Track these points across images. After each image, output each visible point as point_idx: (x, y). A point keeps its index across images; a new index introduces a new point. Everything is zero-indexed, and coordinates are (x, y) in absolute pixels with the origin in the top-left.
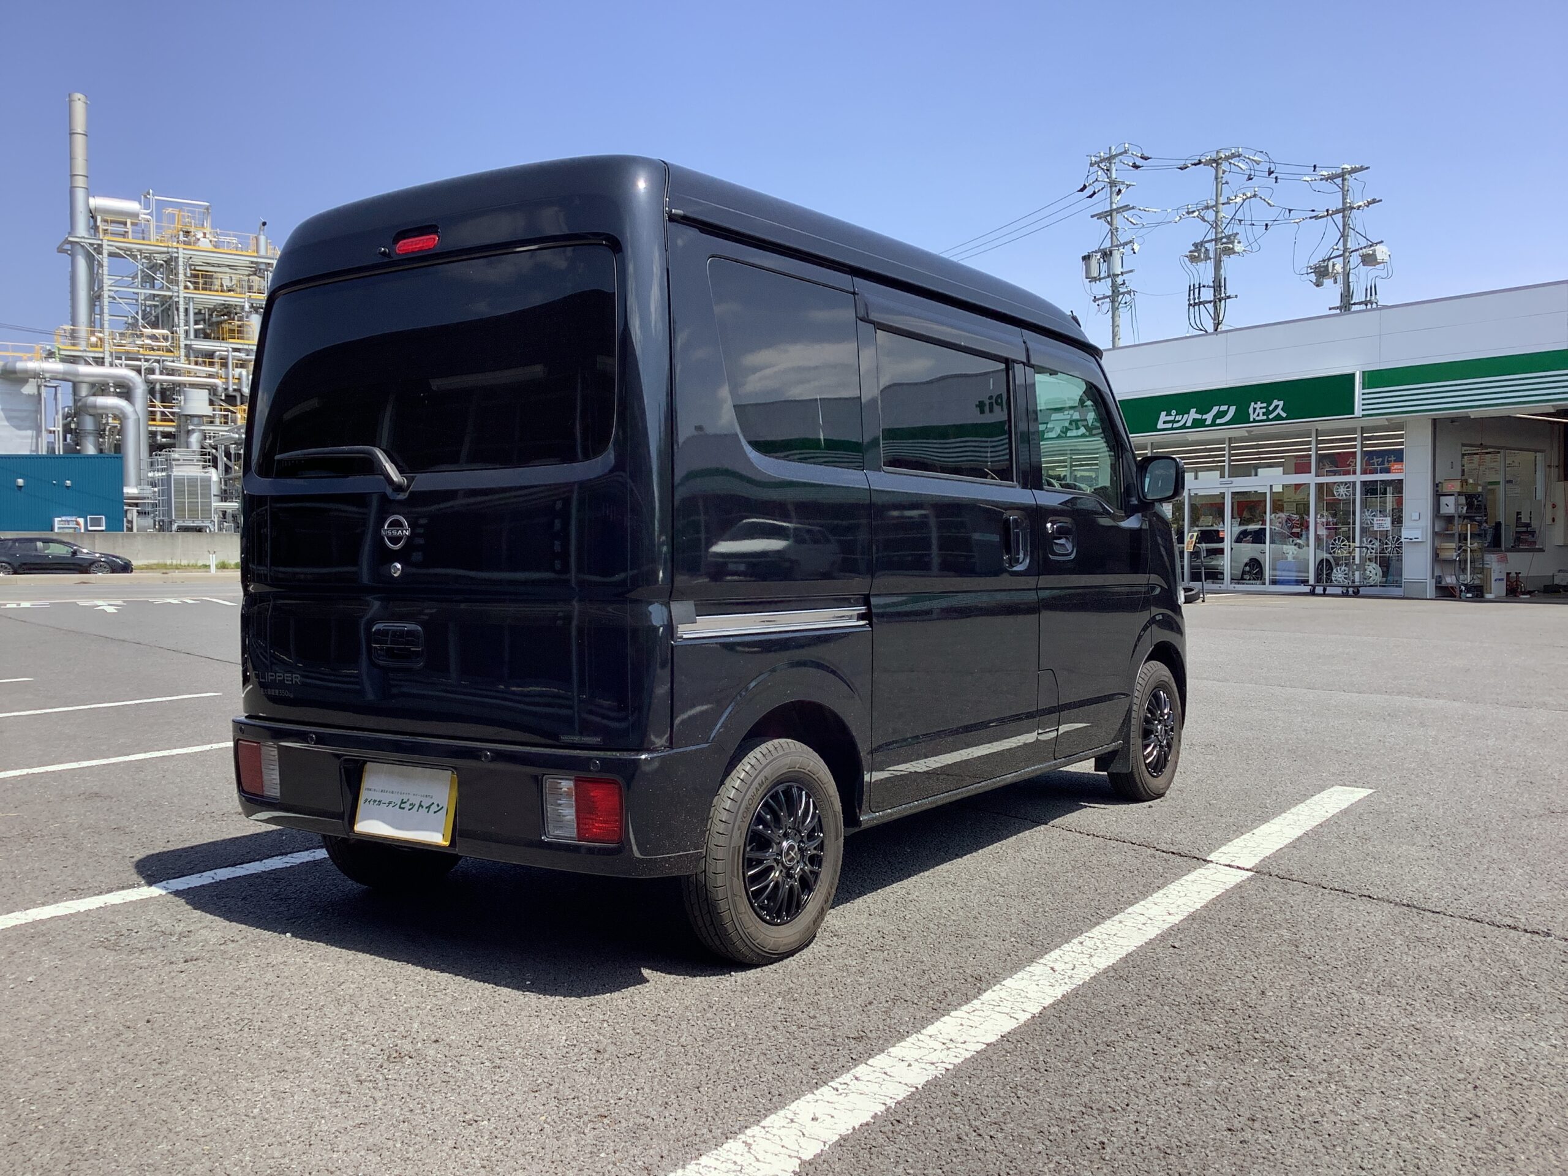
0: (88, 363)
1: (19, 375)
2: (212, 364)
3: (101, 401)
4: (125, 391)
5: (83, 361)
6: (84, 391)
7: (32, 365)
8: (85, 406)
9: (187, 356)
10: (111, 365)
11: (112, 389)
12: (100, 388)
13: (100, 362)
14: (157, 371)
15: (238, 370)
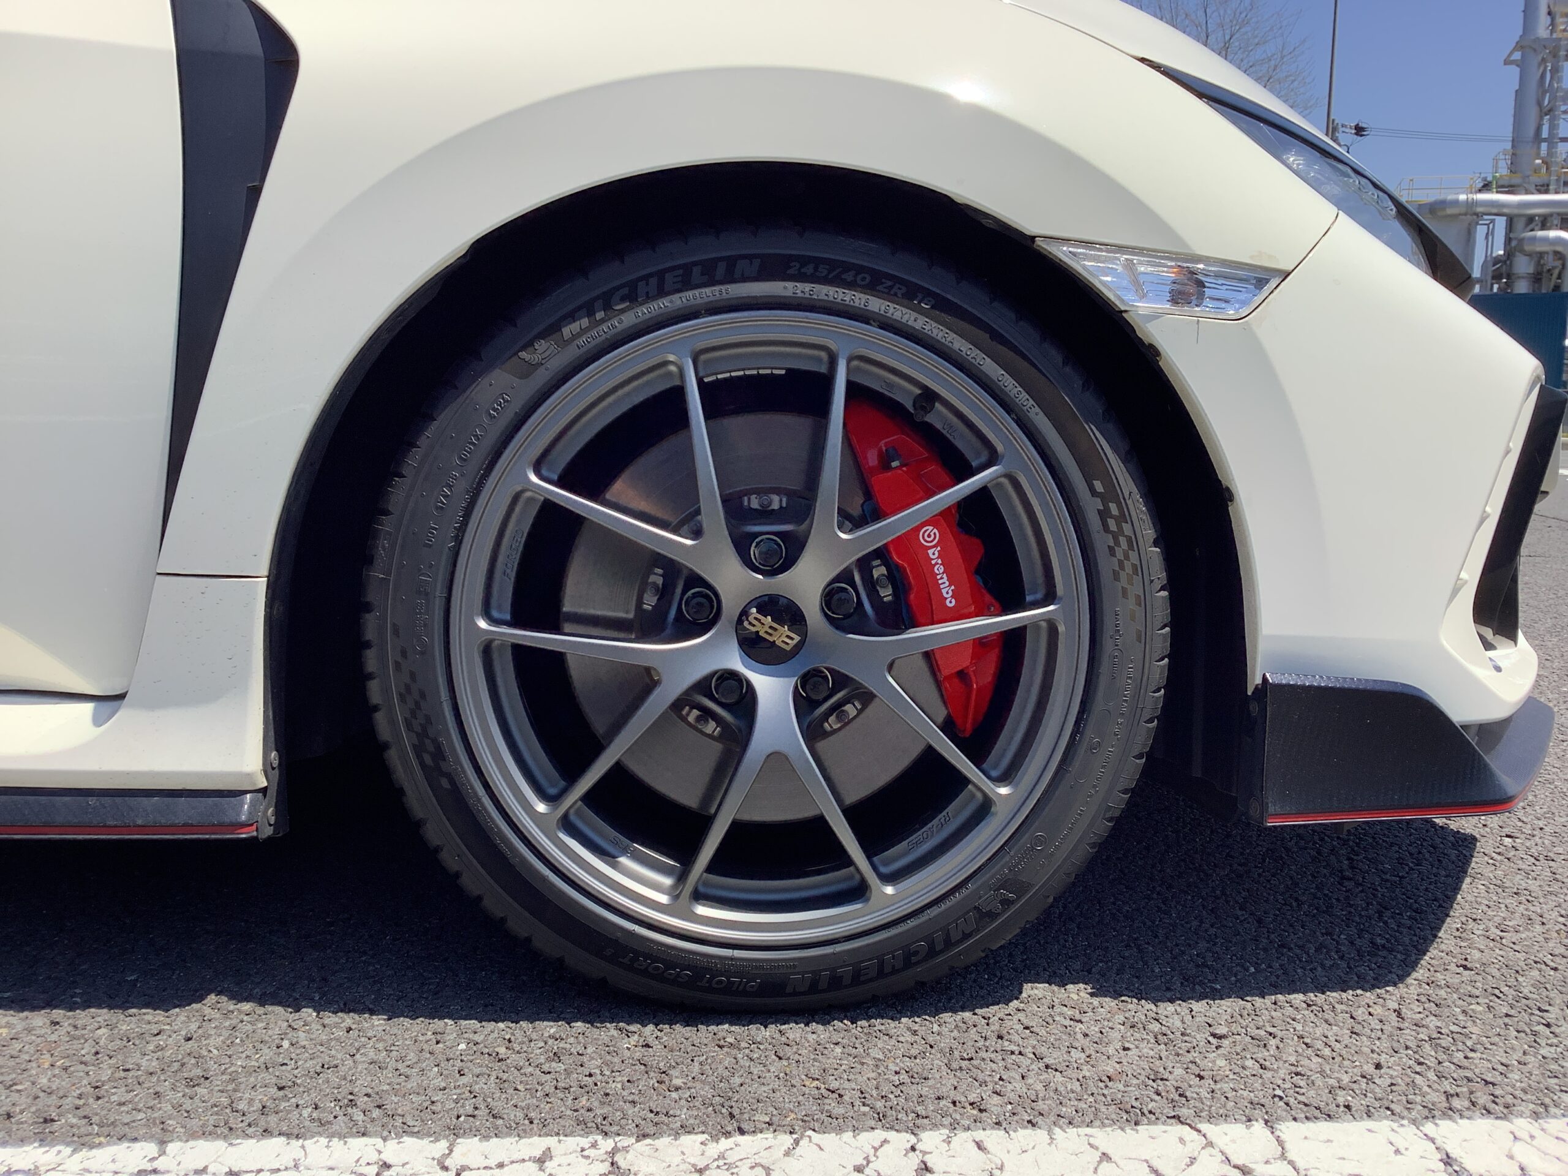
0: (1527, 192)
1: (1449, 211)
3: (1541, 234)
5: (1523, 192)
6: (1520, 224)
7: (1462, 197)
8: (1521, 241)
10: (1557, 192)
11: (1558, 222)
12: (1542, 222)
13: (1544, 189)
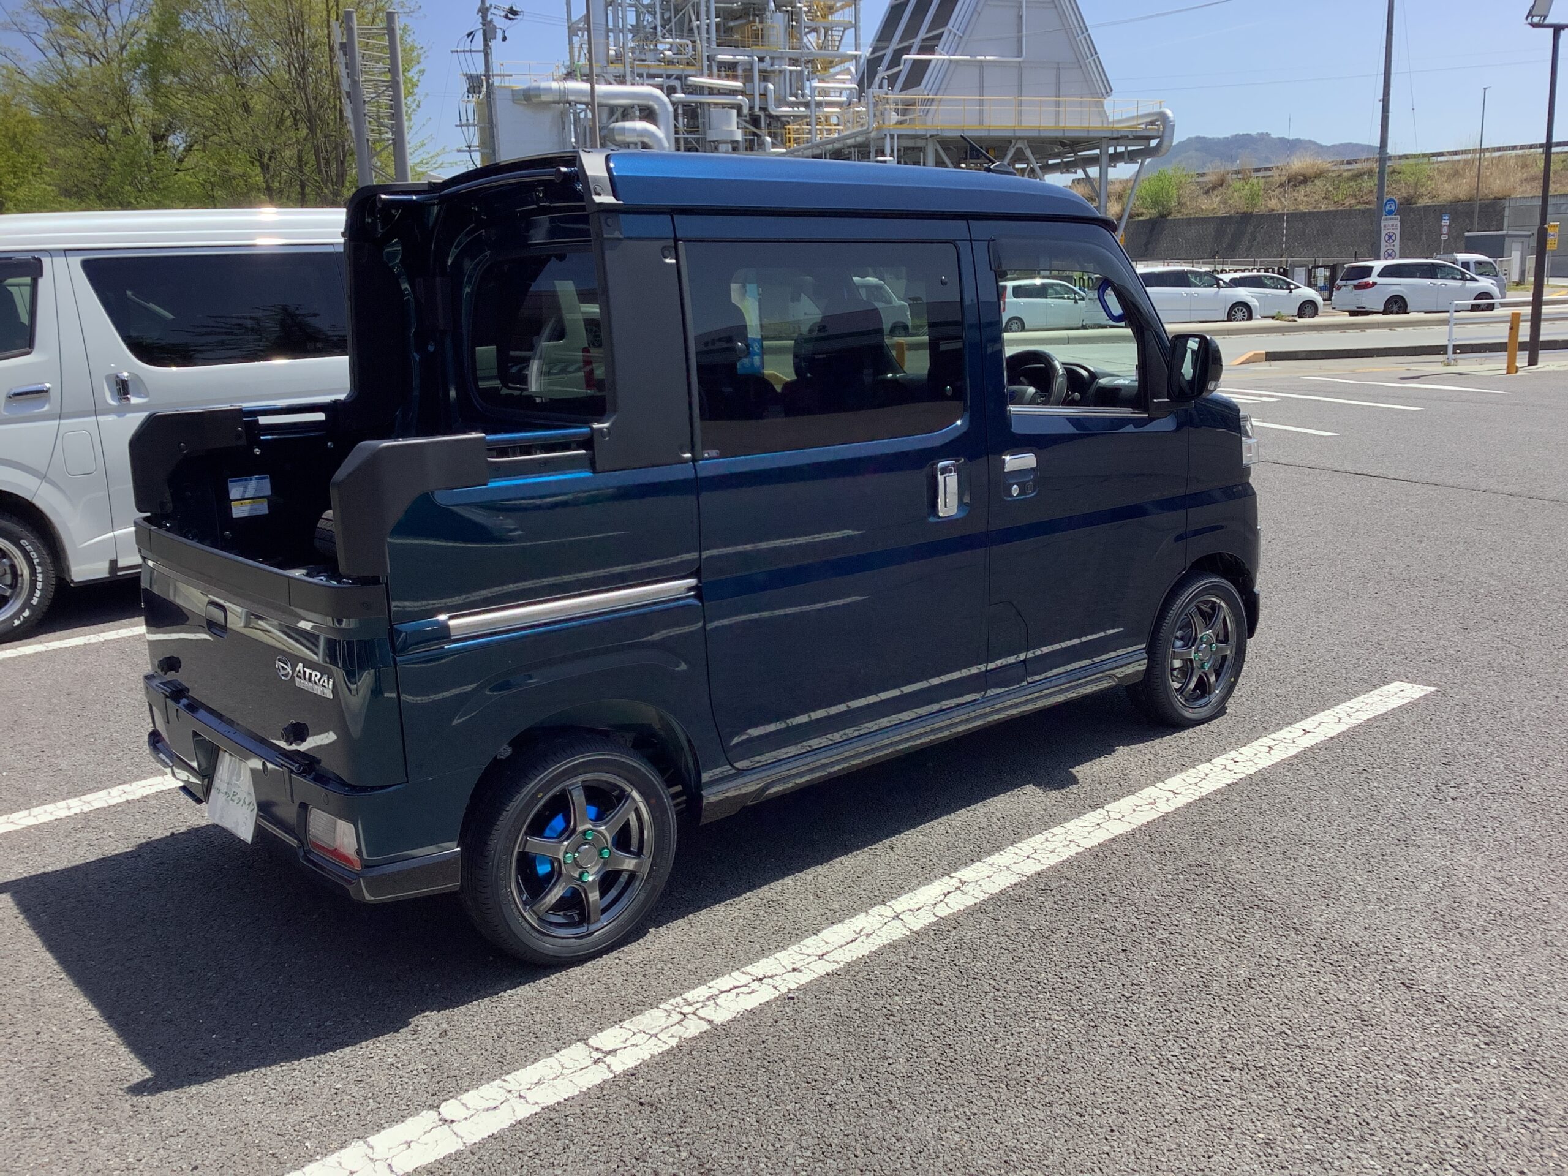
1: (544, 98)
2: (735, 78)
3: (628, 124)
4: (648, 114)
5: (603, 81)
7: (555, 85)
8: (611, 131)
9: (710, 67)
10: (633, 84)
11: (638, 113)
12: (626, 113)
13: (621, 80)
14: (679, 89)
15: (763, 84)
